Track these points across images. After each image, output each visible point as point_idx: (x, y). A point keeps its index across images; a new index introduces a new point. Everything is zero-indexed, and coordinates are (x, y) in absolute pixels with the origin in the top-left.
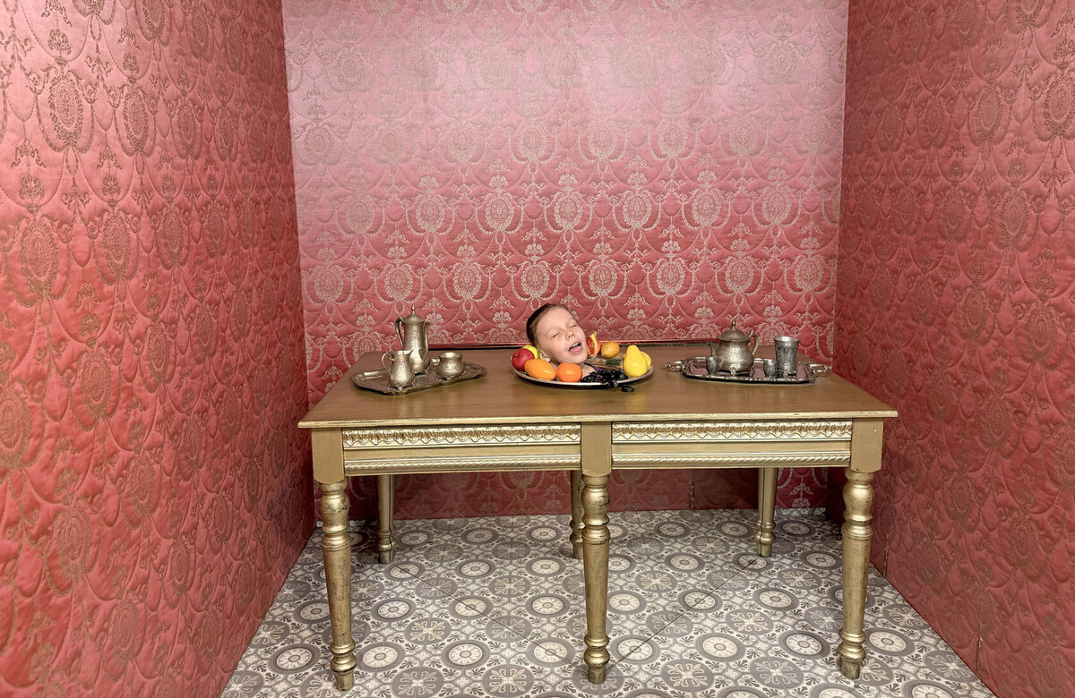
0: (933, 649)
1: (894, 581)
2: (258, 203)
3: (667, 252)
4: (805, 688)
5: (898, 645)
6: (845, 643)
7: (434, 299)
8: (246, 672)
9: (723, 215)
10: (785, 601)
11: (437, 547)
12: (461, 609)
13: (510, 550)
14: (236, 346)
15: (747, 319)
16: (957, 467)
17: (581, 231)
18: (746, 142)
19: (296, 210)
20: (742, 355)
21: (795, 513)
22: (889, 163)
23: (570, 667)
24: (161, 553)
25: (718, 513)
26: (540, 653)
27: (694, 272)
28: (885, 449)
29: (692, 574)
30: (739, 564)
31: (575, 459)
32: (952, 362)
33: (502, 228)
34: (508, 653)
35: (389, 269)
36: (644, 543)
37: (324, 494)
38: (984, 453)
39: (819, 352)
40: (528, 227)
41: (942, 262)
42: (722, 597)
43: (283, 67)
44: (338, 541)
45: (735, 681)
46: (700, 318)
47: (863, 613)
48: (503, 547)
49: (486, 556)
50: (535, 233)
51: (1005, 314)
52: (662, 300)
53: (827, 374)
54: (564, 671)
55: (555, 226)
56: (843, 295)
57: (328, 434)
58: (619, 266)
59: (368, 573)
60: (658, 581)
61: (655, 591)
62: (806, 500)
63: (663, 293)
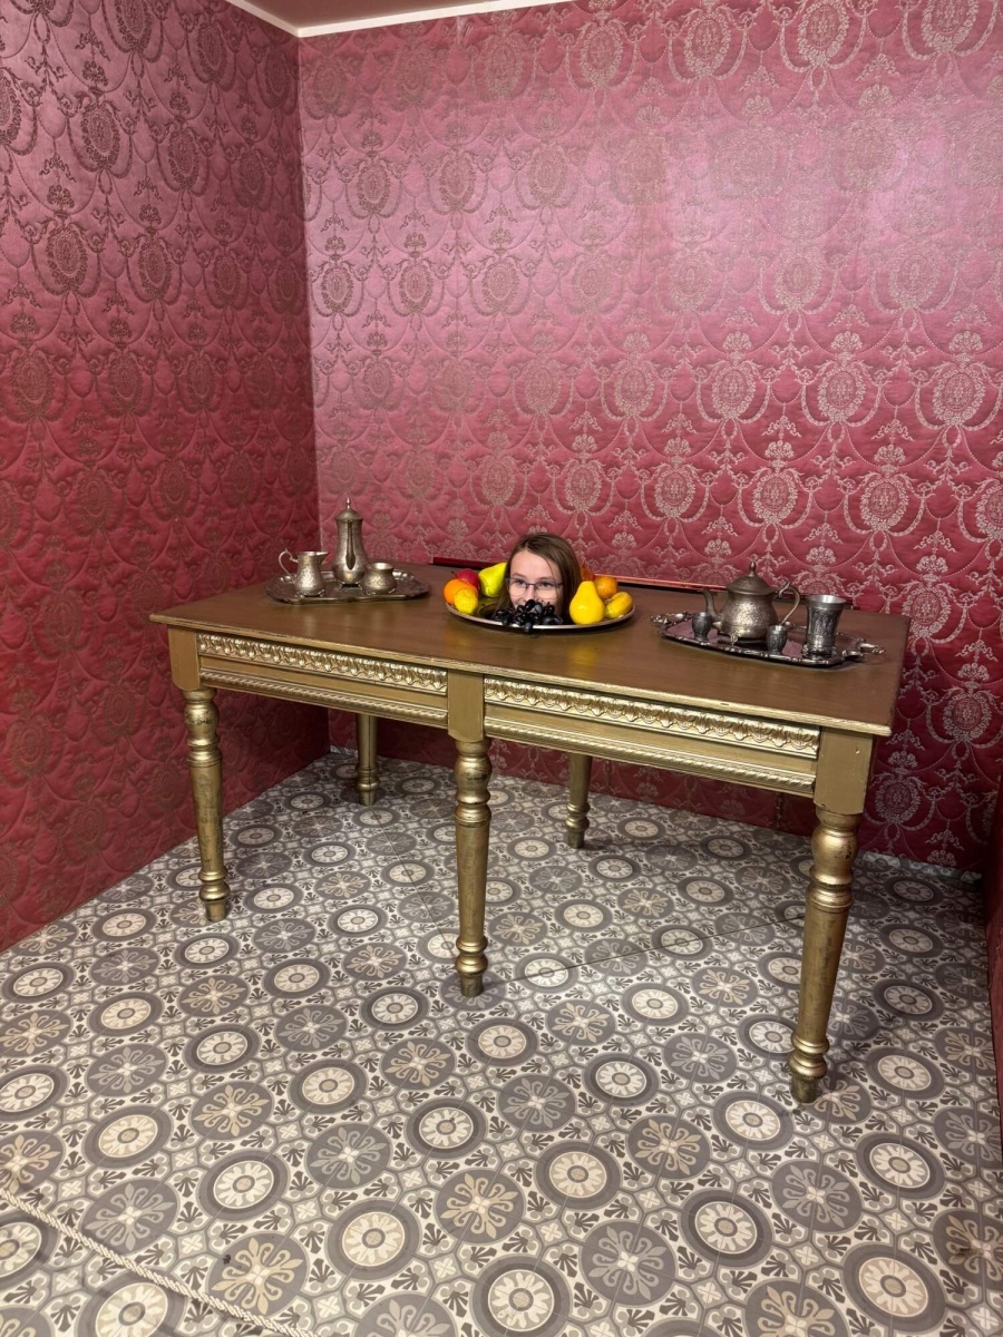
7: (458, 501)
11: (432, 800)
13: (509, 821)
17: (650, 419)
19: (310, 373)
21: (929, 870)
27: (811, 493)
29: (703, 908)
30: (781, 913)
31: (440, 715)
33: (544, 410)
34: (402, 932)
37: (186, 701)
50: (588, 419)
52: (759, 530)
55: (615, 411)
57: (183, 633)
58: (700, 475)
59: (339, 810)
60: (649, 903)
61: (633, 915)
63: (761, 521)
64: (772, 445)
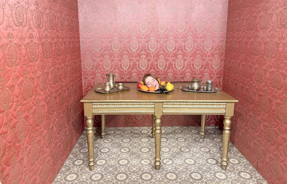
0: (246, 163)
1: (236, 145)
2: (70, 43)
3: (179, 58)
4: (212, 172)
5: (237, 162)
6: (222, 161)
7: (117, 69)
8: (66, 166)
9: (194, 48)
10: (207, 150)
11: (116, 134)
12: (122, 150)
13: (135, 136)
14: (64, 80)
15: (199, 76)
16: (254, 116)
17: (156, 52)
18: (200, 29)
19: (80, 45)
20: (198, 85)
21: (211, 128)
22: (238, 35)
23: (151, 166)
24: (44, 134)
25: (190, 127)
26: (143, 162)
27: (186, 63)
28: (235, 111)
29: (183, 143)
30: (195, 140)
31: (153, 112)
32: (253, 88)
33: (135, 51)
34: (134, 162)
35: (104, 61)
36: (171, 134)
37: (87, 119)
38: (261, 112)
39: (218, 85)
40: (142, 50)
41: (251, 61)
42: (191, 149)
43: (77, 6)
44: (90, 132)
45: (194, 170)
46: (187, 76)
47: (228, 153)
48: (134, 135)
49: (129, 137)
50: (144, 52)
51: (268, 75)
52: (177, 70)
53: (220, 90)
54: (149, 167)
55: (149, 50)
56: (225, 70)
57: (88, 104)
58: (166, 61)
59: (99, 141)
60: (174, 144)
61: (173, 147)
62: (214, 124)
63: (177, 69)
64: (178, 56)
